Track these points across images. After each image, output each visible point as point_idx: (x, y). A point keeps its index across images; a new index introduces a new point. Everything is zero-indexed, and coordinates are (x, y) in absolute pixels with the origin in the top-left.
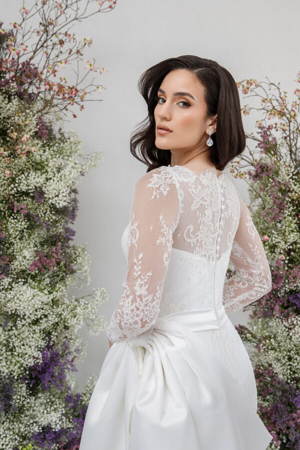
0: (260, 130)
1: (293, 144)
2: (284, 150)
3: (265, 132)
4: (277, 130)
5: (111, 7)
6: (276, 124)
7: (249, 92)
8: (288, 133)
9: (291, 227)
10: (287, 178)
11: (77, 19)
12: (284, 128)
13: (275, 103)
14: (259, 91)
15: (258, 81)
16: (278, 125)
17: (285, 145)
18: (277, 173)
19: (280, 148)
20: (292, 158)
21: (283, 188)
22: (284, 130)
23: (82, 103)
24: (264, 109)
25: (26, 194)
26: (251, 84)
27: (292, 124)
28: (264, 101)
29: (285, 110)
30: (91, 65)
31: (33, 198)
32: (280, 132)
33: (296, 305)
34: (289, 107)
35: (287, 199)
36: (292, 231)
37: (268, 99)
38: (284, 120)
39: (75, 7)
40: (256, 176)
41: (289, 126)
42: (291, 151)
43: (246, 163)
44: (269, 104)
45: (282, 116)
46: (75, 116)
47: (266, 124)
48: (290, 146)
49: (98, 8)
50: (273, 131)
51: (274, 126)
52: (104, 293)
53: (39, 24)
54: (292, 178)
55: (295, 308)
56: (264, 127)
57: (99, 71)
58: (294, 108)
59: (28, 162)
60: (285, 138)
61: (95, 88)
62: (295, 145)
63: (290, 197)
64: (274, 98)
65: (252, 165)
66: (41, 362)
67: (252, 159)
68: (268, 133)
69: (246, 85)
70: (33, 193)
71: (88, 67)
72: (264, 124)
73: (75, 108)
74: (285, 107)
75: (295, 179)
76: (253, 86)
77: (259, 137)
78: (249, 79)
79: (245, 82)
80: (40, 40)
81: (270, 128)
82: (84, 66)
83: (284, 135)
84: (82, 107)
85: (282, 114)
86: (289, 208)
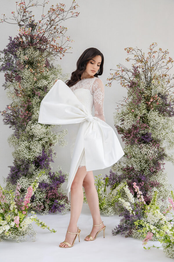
0: (133, 68)
1: (146, 75)
2: (143, 77)
3: (135, 69)
4: (140, 68)
5: (77, 15)
6: (140, 66)
7: (130, 52)
8: (145, 70)
9: (144, 108)
10: (143, 88)
11: (62, 19)
12: (143, 67)
13: (140, 57)
14: (133, 52)
15: (133, 48)
16: (141, 66)
17: (144, 75)
18: (139, 86)
19: (142, 76)
20: (146, 80)
21: (142, 92)
22: (143, 68)
23: (63, 54)
24: (135, 59)
25: (40, 88)
26: (131, 49)
27: (146, 66)
28: (135, 56)
29: (143, 60)
30: (68, 39)
31: (42, 90)
32: (141, 69)
33: (144, 140)
34: (145, 59)
35: (143, 96)
36: (144, 109)
37: (137, 55)
38: (143, 64)
39: (62, 15)
40: (131, 87)
41: (145, 67)
42: (146, 77)
43: (127, 82)
44: (137, 57)
45: (142, 62)
46: (61, 59)
47: (136, 66)
48: (145, 76)
49: (71, 15)
50: (138, 69)
51: (139, 66)
52: (67, 131)
53: (47, 21)
54: (145, 88)
55: (144, 141)
56: (135, 67)
57: (71, 41)
58: (147, 60)
59: (41, 76)
60: (143, 71)
61: (69, 48)
62: (147, 75)
63: (144, 96)
64: (139, 55)
65: (129, 82)
66: (42, 155)
67: (129, 80)
68: (137, 69)
69: (128, 50)
70: (43, 88)
71: (67, 39)
72: (135, 66)
73: (61, 56)
74: (144, 59)
75: (146, 88)
76: (131, 50)
77: (133, 71)
78: (130, 47)
79: (128, 49)
80: (47, 27)
81: (137, 67)
82: (65, 39)
83: (143, 70)
84: (64, 55)
85: (141, 61)
86: (143, 100)
